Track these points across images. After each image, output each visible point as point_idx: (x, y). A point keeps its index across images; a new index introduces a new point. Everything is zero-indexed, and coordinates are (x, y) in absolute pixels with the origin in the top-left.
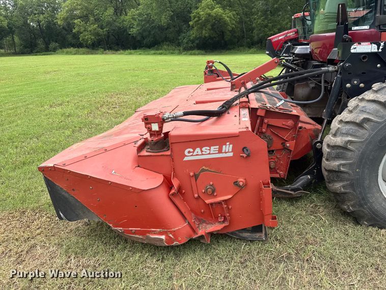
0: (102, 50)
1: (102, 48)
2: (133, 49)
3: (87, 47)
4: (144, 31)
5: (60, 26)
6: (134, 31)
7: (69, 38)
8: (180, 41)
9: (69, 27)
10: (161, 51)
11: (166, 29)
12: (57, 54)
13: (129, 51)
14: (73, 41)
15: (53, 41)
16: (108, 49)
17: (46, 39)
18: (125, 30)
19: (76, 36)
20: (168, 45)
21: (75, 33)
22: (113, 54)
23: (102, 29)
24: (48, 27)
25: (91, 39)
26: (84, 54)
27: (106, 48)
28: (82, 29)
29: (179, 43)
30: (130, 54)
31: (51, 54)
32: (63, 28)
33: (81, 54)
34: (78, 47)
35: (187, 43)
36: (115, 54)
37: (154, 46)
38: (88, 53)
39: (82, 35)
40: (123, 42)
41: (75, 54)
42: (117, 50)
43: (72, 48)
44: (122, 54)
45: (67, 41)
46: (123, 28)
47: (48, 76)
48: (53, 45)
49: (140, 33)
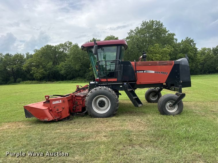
0: (45, 81)
1: (45, 80)
2: (61, 81)
3: (37, 80)
4: (68, 72)
5: (24, 70)
6: (62, 72)
7: (28, 76)
8: (86, 76)
9: (28, 70)
10: (75, 81)
11: (79, 71)
12: (20, 84)
13: (59, 82)
14: (30, 77)
15: (19, 77)
16: (48, 81)
17: (15, 77)
18: (58, 72)
19: (32, 75)
20: (80, 78)
21: (31, 73)
22: (51, 83)
23: (46, 71)
24: (17, 71)
25: (40, 76)
26: (35, 83)
27: (48, 80)
28: (36, 72)
29: (85, 77)
30: (60, 83)
31: (17, 84)
32: (25, 71)
33: (33, 84)
34: (32, 80)
35: (88, 77)
36: (52, 83)
37: (72, 79)
38: (37, 83)
39: (35, 74)
40: (57, 77)
41: (30, 84)
42: (53, 81)
43: (29, 81)
44: (56, 83)
45: (27, 77)
46: (57, 71)
47: (17, 94)
48: (19, 79)
49: (65, 73)
